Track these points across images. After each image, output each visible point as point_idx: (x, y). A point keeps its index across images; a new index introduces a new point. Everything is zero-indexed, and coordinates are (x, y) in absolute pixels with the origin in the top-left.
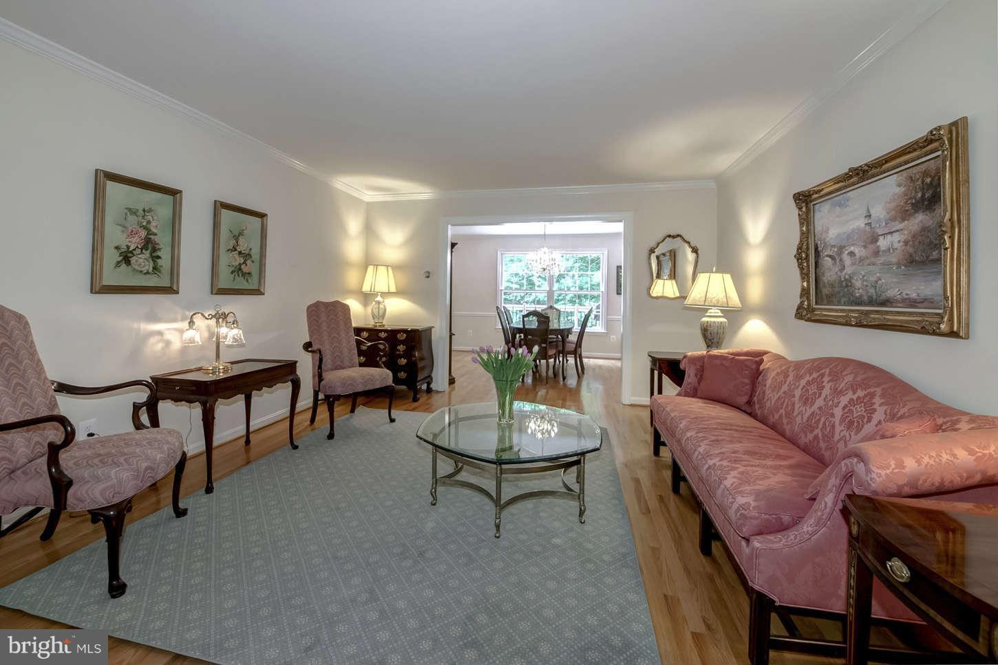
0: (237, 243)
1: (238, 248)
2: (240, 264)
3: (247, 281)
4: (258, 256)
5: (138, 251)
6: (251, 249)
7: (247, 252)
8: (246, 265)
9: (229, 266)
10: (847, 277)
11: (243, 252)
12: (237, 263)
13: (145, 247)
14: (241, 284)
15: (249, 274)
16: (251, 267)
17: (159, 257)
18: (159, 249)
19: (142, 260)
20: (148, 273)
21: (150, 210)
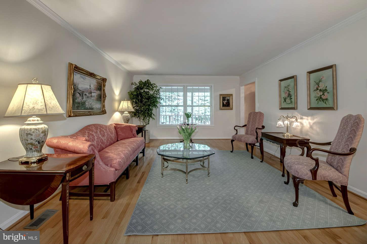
0: (319, 86)
1: (319, 88)
2: (321, 96)
3: (325, 103)
4: (332, 89)
5: (287, 97)
6: (326, 87)
7: (324, 89)
8: (324, 95)
9: (315, 97)
10: (84, 101)
11: (322, 89)
12: (319, 95)
13: (288, 96)
14: (322, 105)
15: (327, 99)
16: (326, 95)
17: (292, 98)
18: (292, 96)
19: (288, 100)
20: (289, 104)
21: (289, 85)
